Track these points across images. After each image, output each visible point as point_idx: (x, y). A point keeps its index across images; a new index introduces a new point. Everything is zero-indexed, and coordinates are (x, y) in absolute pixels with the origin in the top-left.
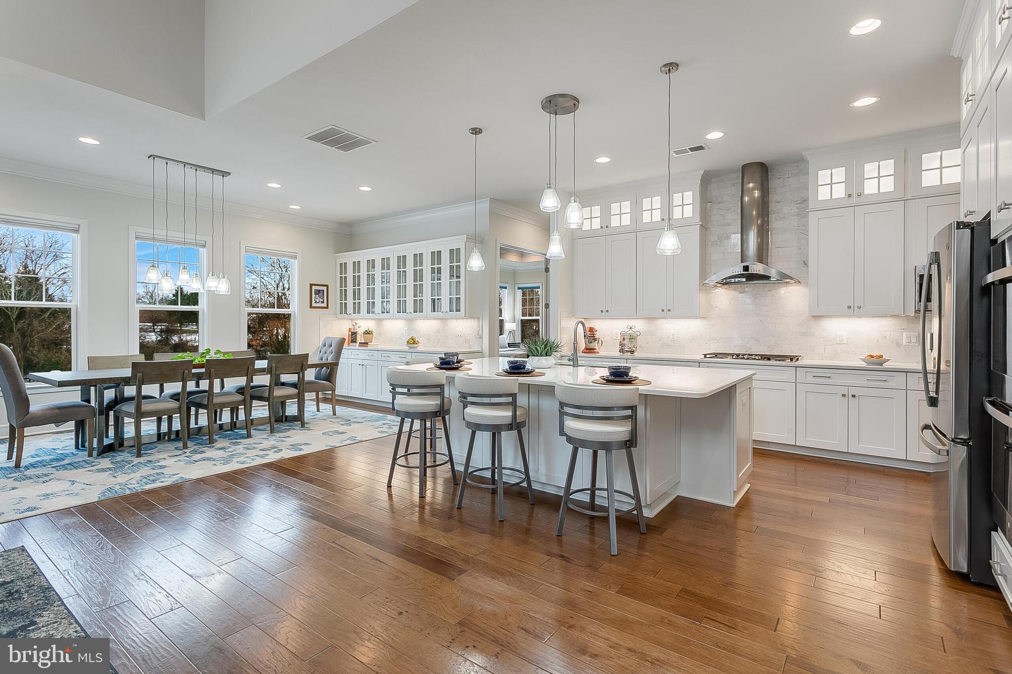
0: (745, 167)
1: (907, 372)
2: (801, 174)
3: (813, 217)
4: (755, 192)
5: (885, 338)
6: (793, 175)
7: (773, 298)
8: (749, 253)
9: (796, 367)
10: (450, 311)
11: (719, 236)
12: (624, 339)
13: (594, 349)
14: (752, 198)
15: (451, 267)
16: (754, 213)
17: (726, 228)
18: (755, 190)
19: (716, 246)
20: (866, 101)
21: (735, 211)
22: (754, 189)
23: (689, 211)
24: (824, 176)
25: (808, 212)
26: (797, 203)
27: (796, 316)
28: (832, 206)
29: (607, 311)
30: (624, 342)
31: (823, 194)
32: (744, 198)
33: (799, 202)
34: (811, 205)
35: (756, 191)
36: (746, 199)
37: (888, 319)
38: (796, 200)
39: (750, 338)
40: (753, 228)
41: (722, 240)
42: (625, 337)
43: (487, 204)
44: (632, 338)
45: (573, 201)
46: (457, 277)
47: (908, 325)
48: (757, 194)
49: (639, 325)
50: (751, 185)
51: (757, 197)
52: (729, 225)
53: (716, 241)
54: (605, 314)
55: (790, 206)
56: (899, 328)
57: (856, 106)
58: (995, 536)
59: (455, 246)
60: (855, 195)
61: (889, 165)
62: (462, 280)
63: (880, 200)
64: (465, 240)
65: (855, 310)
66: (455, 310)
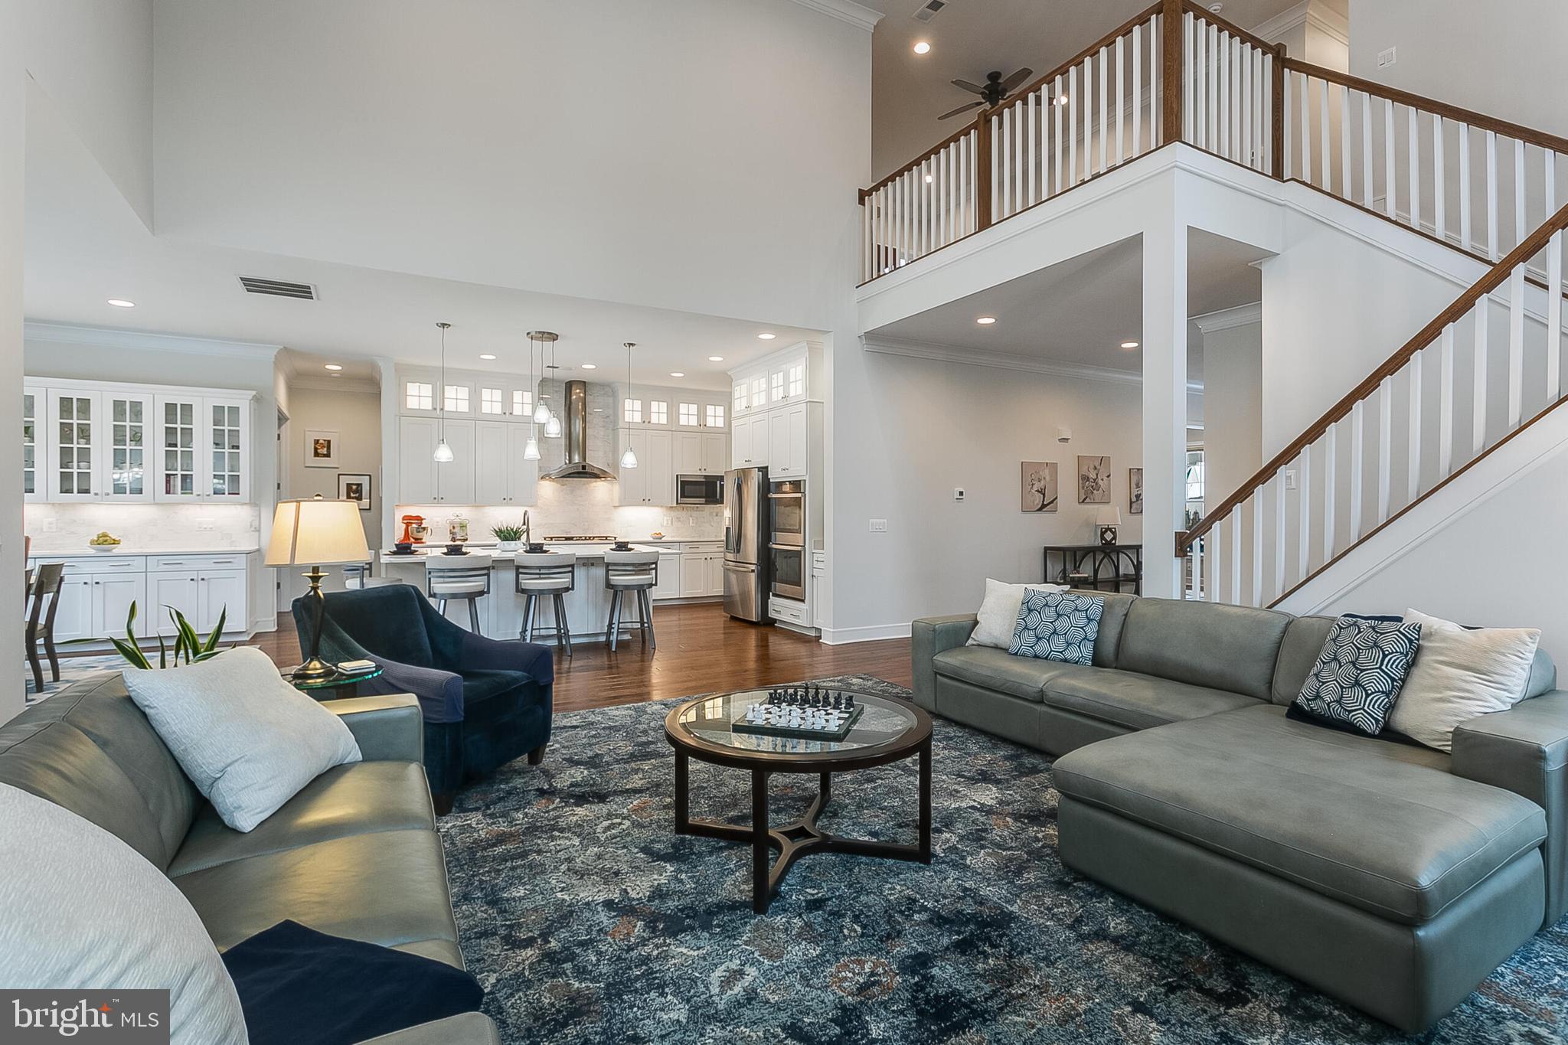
0: (570, 383)
2: (609, 398)
3: (622, 433)
5: (657, 520)
10: (217, 494)
12: (454, 528)
13: (421, 539)
14: (577, 408)
15: (218, 432)
24: (628, 404)
25: (618, 427)
27: (604, 505)
28: (633, 427)
29: (442, 498)
30: (454, 531)
31: (628, 417)
34: (621, 424)
37: (660, 508)
42: (455, 525)
44: (463, 526)
46: (230, 446)
47: (668, 512)
49: (464, 513)
54: (439, 501)
56: (665, 514)
58: (772, 600)
59: (226, 404)
60: (646, 422)
61: (664, 406)
62: (244, 452)
63: (659, 428)
64: (251, 397)
65: (646, 502)
66: (227, 493)
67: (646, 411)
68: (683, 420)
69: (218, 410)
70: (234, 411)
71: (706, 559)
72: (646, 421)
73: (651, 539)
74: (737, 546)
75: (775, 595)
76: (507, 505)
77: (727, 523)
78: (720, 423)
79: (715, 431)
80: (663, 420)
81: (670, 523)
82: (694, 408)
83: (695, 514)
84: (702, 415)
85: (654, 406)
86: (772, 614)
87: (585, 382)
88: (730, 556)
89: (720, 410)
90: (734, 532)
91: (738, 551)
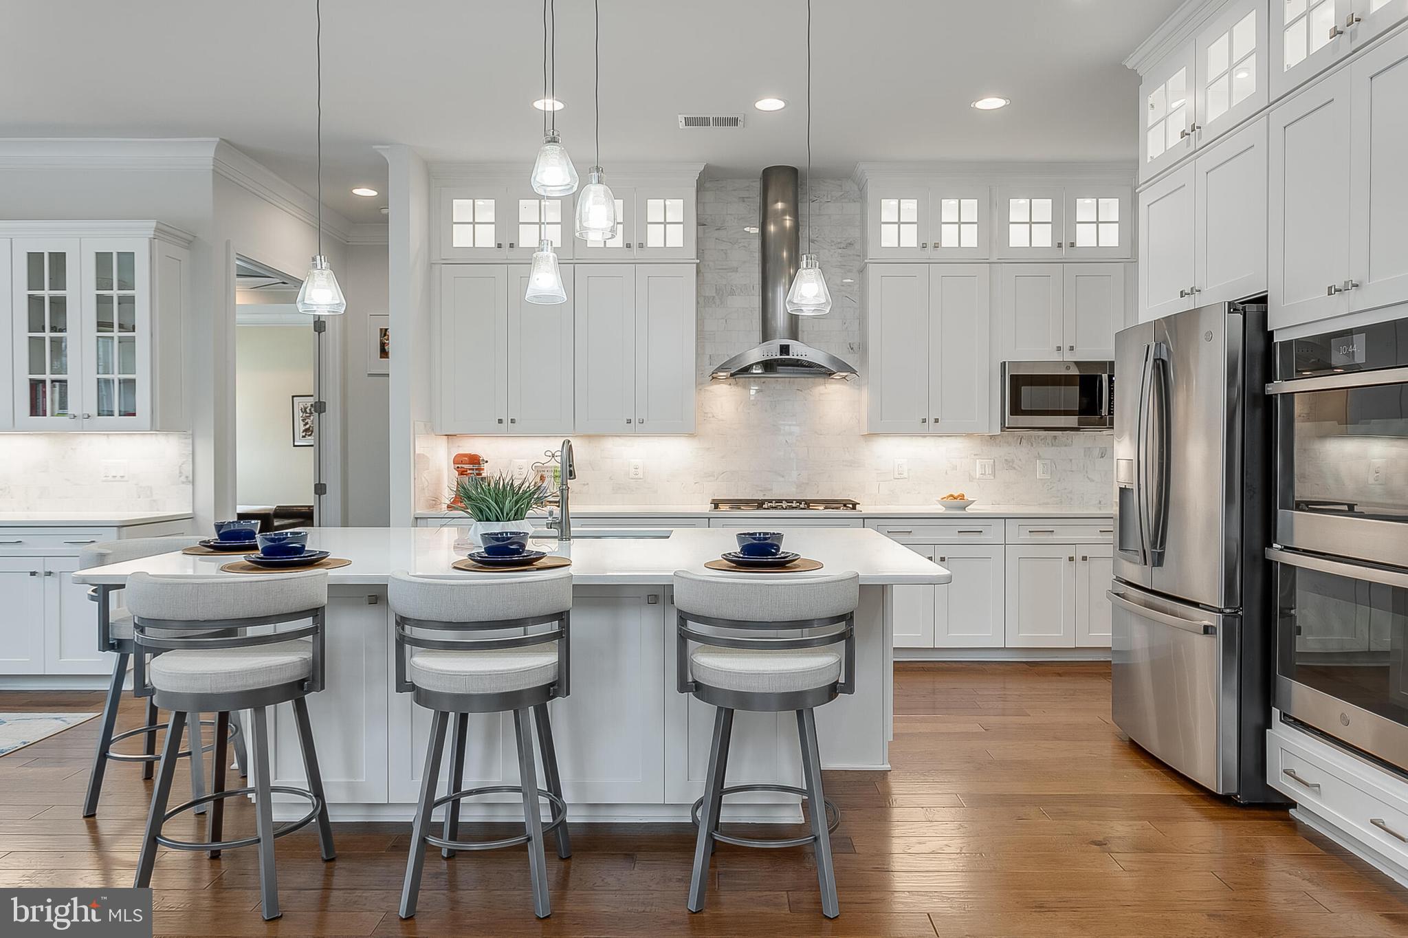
0: (768, 175)
1: (1005, 518)
2: (846, 200)
3: (873, 272)
4: (785, 218)
5: (955, 468)
6: (834, 198)
7: (805, 404)
8: (777, 324)
9: (864, 518)
10: (99, 415)
11: (718, 288)
12: (542, 478)
14: (782, 228)
15: (103, 302)
16: (785, 254)
17: (730, 274)
18: (786, 215)
19: (713, 305)
20: (991, 103)
21: (744, 246)
22: (784, 212)
23: (676, 237)
24: (889, 209)
25: (866, 263)
26: (839, 246)
27: (839, 434)
28: (898, 258)
29: (513, 421)
31: (888, 237)
32: (769, 227)
33: (842, 246)
34: (872, 253)
35: (788, 218)
36: (772, 228)
37: (960, 440)
38: (839, 240)
39: (769, 471)
40: (784, 281)
41: (722, 295)
42: (546, 474)
43: (210, 153)
45: (594, 181)
46: (121, 326)
47: (982, 449)
48: (788, 222)
50: (780, 205)
51: (789, 227)
52: (735, 270)
53: (714, 297)
54: (507, 425)
55: (829, 251)
56: (972, 454)
57: (978, 107)
58: (1280, 735)
59: (115, 246)
60: (930, 246)
61: (971, 208)
62: (142, 336)
63: (961, 258)
64: (151, 233)
65: (930, 426)
66: (116, 412)
67: (929, 221)
68: (1018, 237)
69: (103, 260)
70: (127, 259)
71: (1071, 559)
72: (929, 243)
73: (939, 509)
74: (1154, 545)
75: (1288, 719)
76: (636, 434)
77: (1123, 475)
78: (1110, 237)
79: (1098, 257)
80: (970, 238)
81: (989, 470)
82: (1044, 208)
83: (1048, 452)
84: (1064, 220)
85: (949, 208)
86: (1277, 780)
87: (794, 171)
88: (1134, 572)
89: (1111, 208)
90: (1146, 501)
91: (1159, 560)
